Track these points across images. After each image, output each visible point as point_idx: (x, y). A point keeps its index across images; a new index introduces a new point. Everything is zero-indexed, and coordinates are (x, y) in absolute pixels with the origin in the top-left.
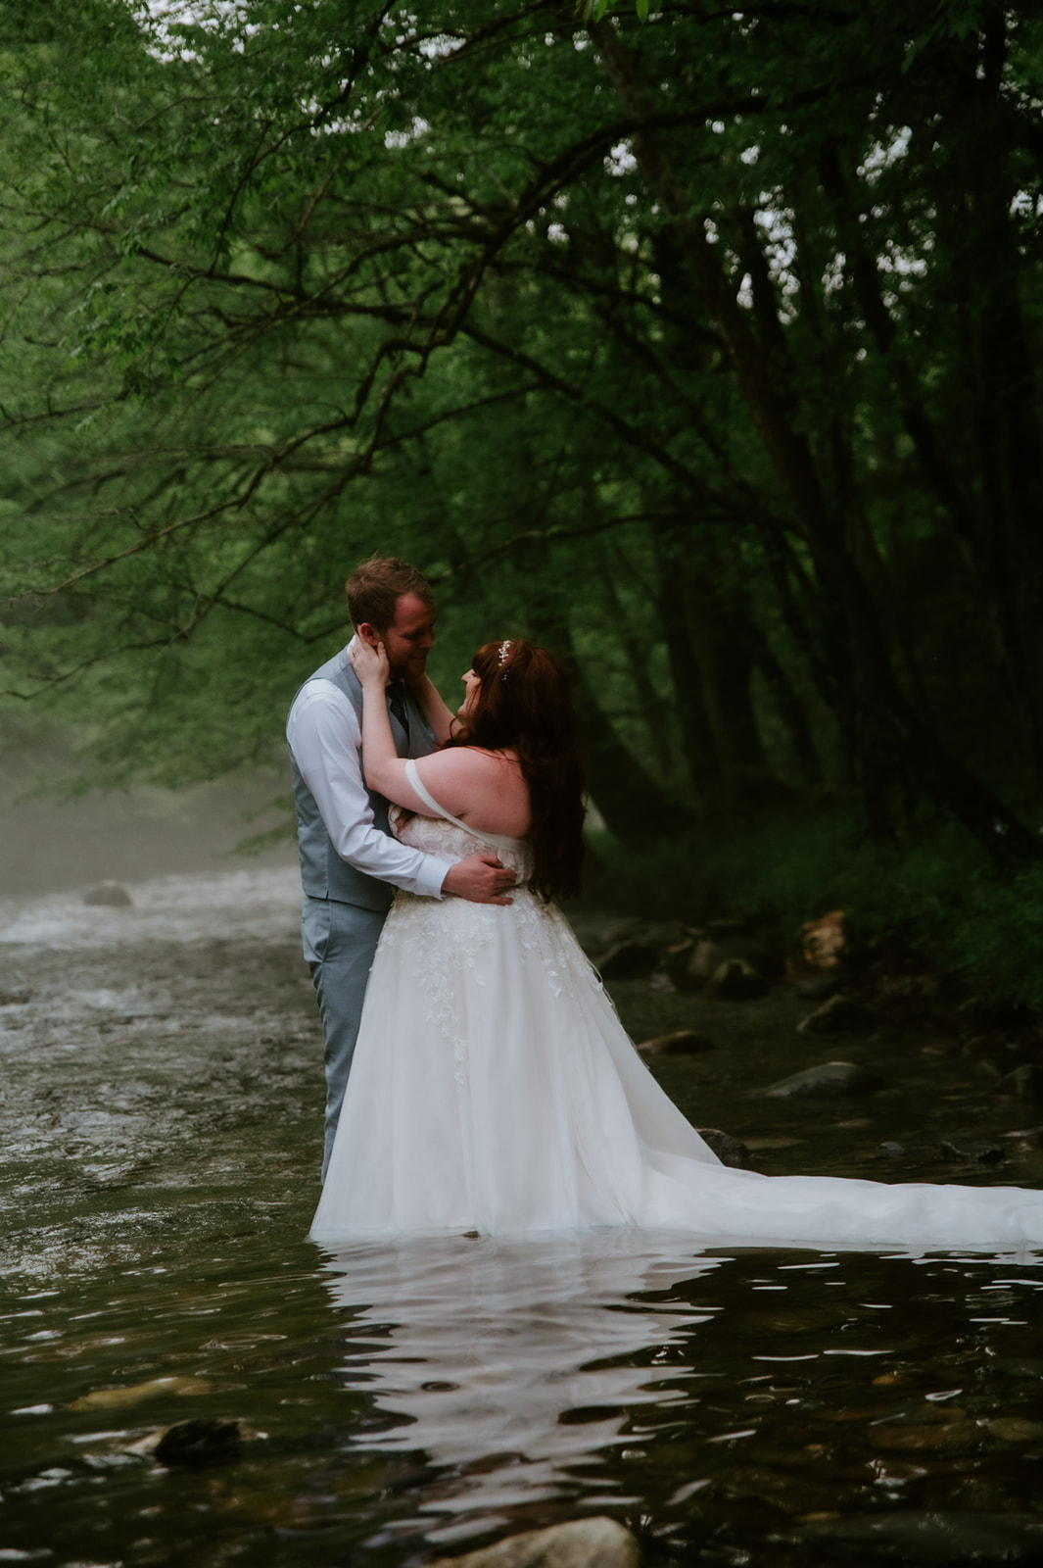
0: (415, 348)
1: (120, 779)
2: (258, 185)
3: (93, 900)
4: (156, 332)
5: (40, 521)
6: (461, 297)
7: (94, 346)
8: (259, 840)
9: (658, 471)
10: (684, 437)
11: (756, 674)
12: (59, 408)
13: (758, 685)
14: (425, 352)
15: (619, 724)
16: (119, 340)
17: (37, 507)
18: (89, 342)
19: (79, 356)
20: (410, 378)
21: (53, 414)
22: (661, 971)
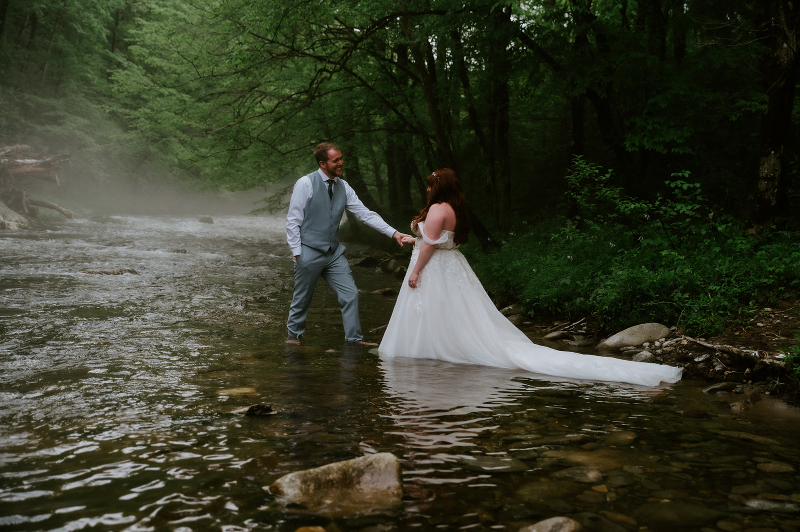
0: (328, 71)
1: (217, 186)
2: (288, 17)
3: (202, 220)
4: (252, 58)
5: (200, 104)
6: (345, 58)
7: (233, 60)
8: (258, 210)
9: (394, 115)
10: (402, 106)
11: (413, 177)
12: (215, 74)
13: (413, 181)
14: (331, 73)
15: (369, 188)
16: (241, 59)
17: (200, 100)
18: (231, 59)
19: (228, 63)
20: (326, 80)
21: (213, 76)
22: (379, 266)
